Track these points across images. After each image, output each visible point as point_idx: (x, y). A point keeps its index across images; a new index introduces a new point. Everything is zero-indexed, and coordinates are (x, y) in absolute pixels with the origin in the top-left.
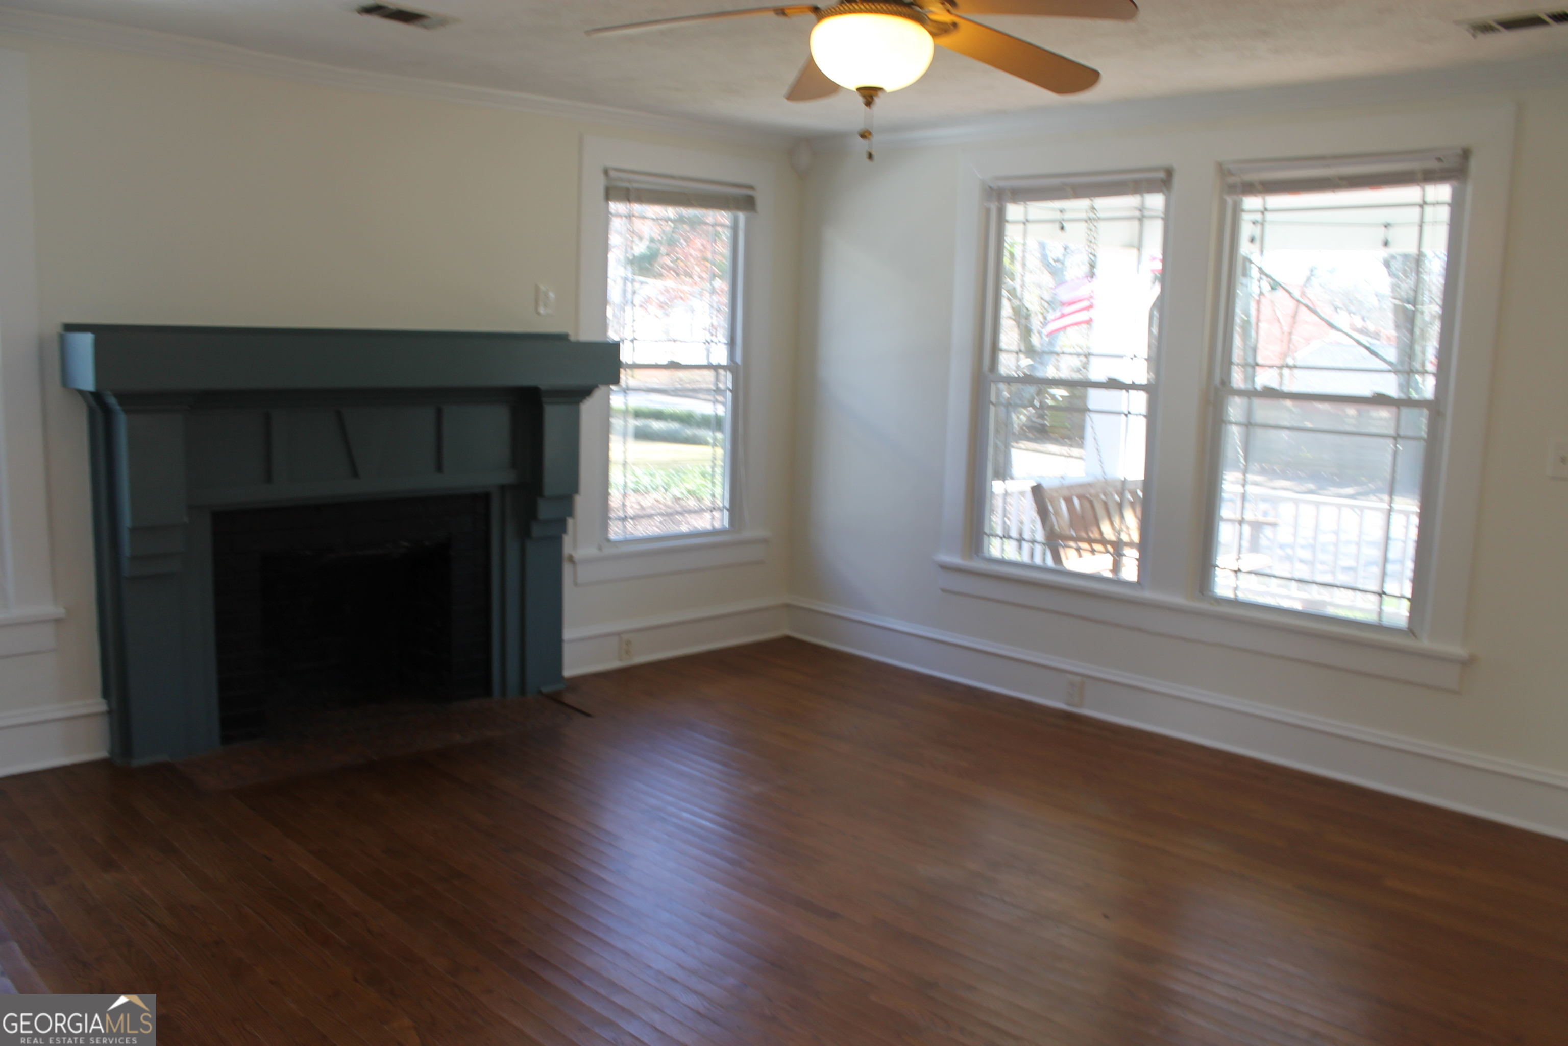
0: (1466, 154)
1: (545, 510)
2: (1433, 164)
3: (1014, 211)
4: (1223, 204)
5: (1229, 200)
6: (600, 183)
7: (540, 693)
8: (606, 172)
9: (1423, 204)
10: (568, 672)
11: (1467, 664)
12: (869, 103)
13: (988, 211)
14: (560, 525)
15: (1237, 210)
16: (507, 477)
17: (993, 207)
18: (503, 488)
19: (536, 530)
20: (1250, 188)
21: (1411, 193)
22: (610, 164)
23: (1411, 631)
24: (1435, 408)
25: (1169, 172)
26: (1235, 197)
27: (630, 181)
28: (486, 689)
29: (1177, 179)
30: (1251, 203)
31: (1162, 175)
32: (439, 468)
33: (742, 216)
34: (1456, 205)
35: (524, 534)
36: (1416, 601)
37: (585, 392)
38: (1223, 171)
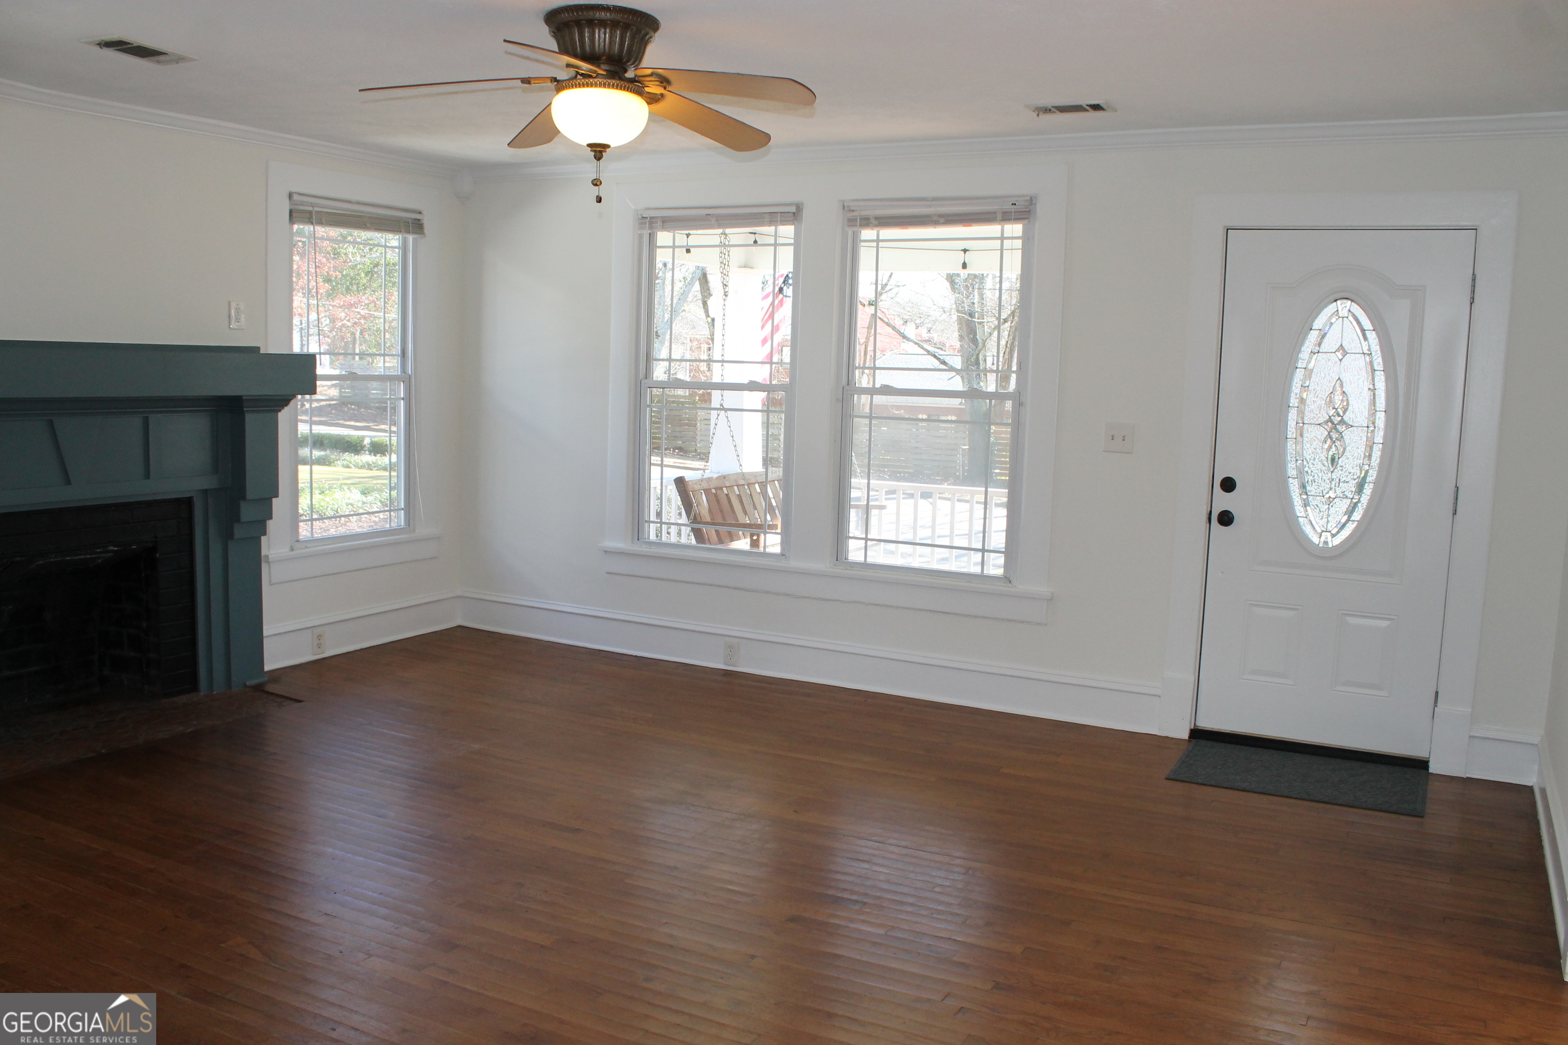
0: (1031, 200)
1: (247, 512)
2: (1009, 208)
3: (663, 237)
4: (845, 235)
5: (850, 232)
6: (286, 207)
7: (246, 686)
8: (290, 195)
9: (1002, 238)
10: (269, 665)
11: (1050, 600)
12: (599, 156)
13: (641, 236)
14: (260, 526)
15: (856, 242)
16: (208, 482)
17: (646, 232)
18: (205, 492)
19: (239, 532)
20: (866, 222)
21: (994, 229)
22: (294, 189)
23: (1006, 579)
24: (1018, 398)
25: (799, 208)
26: (855, 229)
27: (313, 205)
28: (194, 686)
29: (806, 213)
30: (867, 234)
31: (794, 209)
32: (147, 476)
33: (410, 238)
34: (1027, 239)
35: (227, 535)
36: (1011, 551)
37: (284, 401)
38: (843, 206)
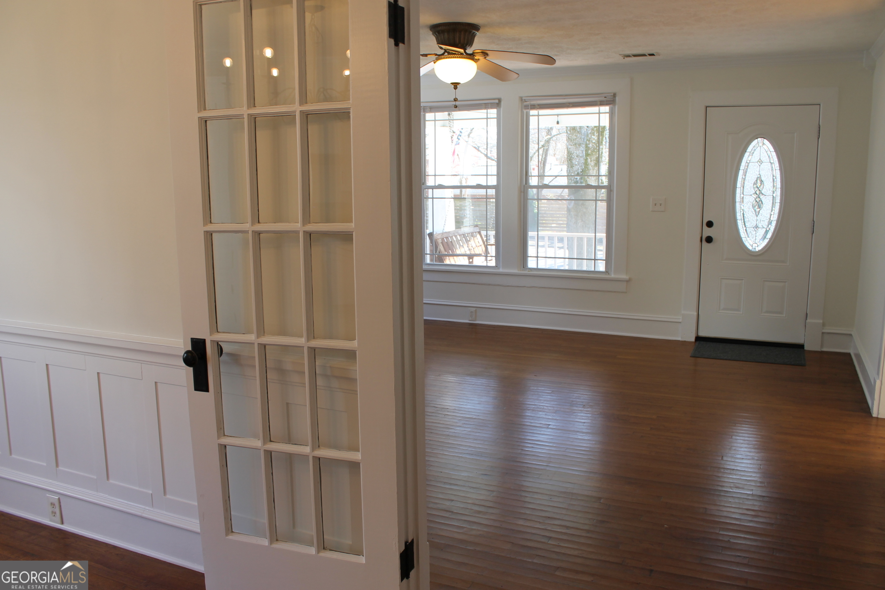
0: (615, 95)
2: (603, 99)
3: (429, 116)
4: (522, 113)
5: (525, 111)
9: (599, 113)
11: (628, 281)
12: (456, 88)
15: (528, 116)
17: (422, 114)
20: (533, 107)
21: (595, 109)
23: (607, 272)
24: (609, 188)
25: (500, 100)
26: (528, 110)
29: (502, 103)
30: (533, 112)
31: (497, 101)
36: (608, 260)
38: (521, 99)
